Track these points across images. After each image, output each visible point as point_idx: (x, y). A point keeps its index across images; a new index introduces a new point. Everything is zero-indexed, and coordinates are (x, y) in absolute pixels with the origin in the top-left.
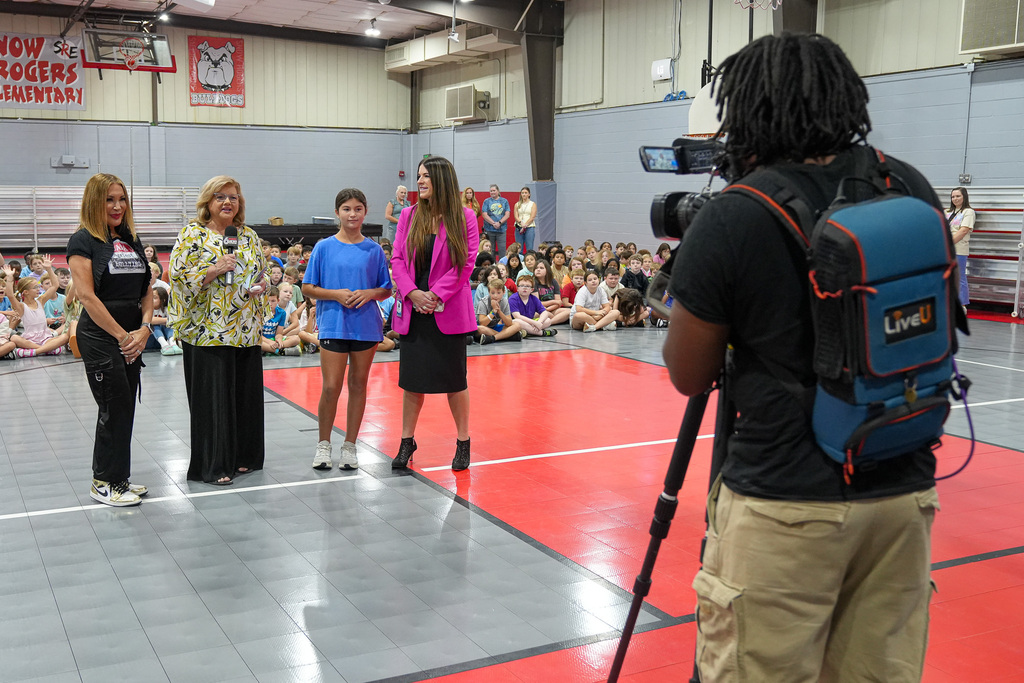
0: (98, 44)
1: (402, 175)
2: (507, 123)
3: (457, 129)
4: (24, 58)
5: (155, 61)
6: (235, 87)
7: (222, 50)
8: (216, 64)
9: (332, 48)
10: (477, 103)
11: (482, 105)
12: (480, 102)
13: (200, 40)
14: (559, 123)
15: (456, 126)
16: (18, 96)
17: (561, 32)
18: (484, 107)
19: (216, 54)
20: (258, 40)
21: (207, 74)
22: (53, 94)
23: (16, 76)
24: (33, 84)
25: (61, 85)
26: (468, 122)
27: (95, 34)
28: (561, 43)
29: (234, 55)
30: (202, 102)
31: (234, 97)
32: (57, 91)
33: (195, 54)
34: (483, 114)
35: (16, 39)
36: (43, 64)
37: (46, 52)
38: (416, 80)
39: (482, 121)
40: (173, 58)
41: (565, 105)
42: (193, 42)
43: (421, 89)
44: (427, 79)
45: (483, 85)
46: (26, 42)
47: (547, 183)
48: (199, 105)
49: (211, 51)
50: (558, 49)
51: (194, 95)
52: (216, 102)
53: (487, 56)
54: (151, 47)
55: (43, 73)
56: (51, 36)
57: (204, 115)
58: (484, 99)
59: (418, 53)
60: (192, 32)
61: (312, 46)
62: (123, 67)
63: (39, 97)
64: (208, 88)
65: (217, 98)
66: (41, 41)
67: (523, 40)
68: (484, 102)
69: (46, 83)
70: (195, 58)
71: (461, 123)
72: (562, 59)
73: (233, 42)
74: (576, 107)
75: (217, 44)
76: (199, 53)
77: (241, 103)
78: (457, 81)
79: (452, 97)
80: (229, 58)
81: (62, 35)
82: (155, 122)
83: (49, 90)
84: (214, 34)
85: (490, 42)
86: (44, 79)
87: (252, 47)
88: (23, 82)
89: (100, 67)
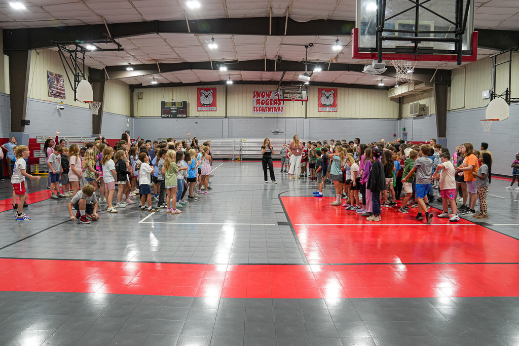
0: (284, 93)
1: (395, 135)
2: (430, 116)
3: (414, 118)
4: (265, 98)
5: (302, 98)
6: (334, 105)
7: (330, 93)
8: (327, 97)
9: (369, 90)
10: (420, 109)
13: (322, 90)
14: (449, 115)
16: (263, 110)
17: (450, 82)
18: (423, 110)
19: (328, 94)
20: (343, 89)
21: (324, 101)
22: (274, 109)
23: (263, 104)
24: (268, 106)
25: (276, 106)
26: (418, 116)
27: (283, 90)
28: (450, 85)
29: (334, 94)
30: (322, 111)
31: (333, 108)
32: (275, 108)
33: (320, 94)
34: (423, 113)
35: (264, 92)
36: (271, 100)
37: (272, 96)
38: (401, 100)
39: (422, 115)
40: (307, 96)
41: (451, 109)
42: (320, 91)
43: (403, 104)
44: (405, 100)
45: (422, 102)
46: (266, 93)
47: (443, 138)
49: (326, 93)
50: (449, 88)
51: (320, 108)
52: (327, 110)
53: (424, 91)
54: (301, 93)
55: (271, 102)
56: (274, 91)
57: (323, 115)
58: (423, 107)
59: (400, 91)
60: (320, 87)
61: (361, 90)
62: (291, 100)
63: (269, 110)
64: (325, 106)
65: (328, 109)
66: (271, 92)
67: (434, 85)
68: (423, 108)
69: (272, 106)
70: (320, 96)
71: (415, 116)
72: (450, 92)
73: (334, 90)
74: (455, 109)
75: (328, 91)
76: (322, 94)
77: (336, 110)
78: (414, 101)
79: (411, 108)
80: (332, 95)
81: (277, 90)
82: (306, 118)
83: (272, 108)
84: (327, 88)
85: (422, 86)
86: (271, 104)
87: (340, 91)
88: (265, 105)
89: (284, 100)
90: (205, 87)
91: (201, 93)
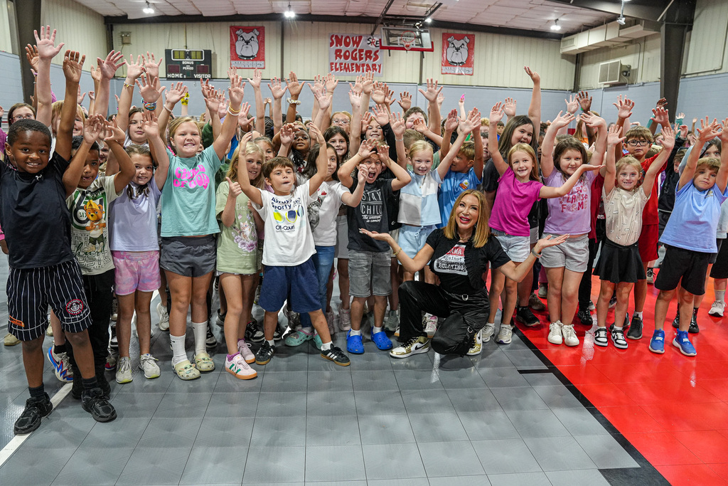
0: (389, 35)
2: (643, 85)
3: (605, 89)
4: (351, 48)
5: (422, 45)
6: (468, 63)
7: (462, 41)
8: (458, 49)
9: (528, 39)
10: (622, 72)
11: (625, 74)
12: (623, 72)
13: (449, 35)
14: (683, 84)
15: (604, 88)
16: (347, 69)
17: (692, 21)
18: (626, 75)
19: (458, 44)
20: (484, 35)
21: (452, 55)
22: (365, 67)
23: (346, 58)
24: (355, 62)
25: (370, 62)
26: (613, 85)
27: (388, 30)
28: (690, 29)
29: (468, 45)
30: (448, 72)
31: (467, 69)
32: (368, 65)
33: (446, 43)
34: (625, 79)
35: (348, 37)
36: (361, 51)
37: (363, 44)
38: (579, 59)
39: (624, 84)
40: (432, 43)
41: (689, 71)
42: (445, 36)
43: (582, 65)
44: (587, 59)
45: (626, 61)
46: (353, 38)
48: (447, 73)
49: (455, 42)
50: (688, 34)
51: (444, 68)
52: (457, 72)
53: (631, 42)
54: (420, 37)
55: (361, 55)
56: (366, 35)
57: (449, 79)
58: (627, 69)
59: (584, 41)
60: (445, 31)
61: (515, 38)
62: (403, 49)
63: (358, 69)
64: (452, 64)
65: (457, 70)
66: (360, 38)
67: (663, 28)
68: (626, 72)
69: (362, 62)
70: (446, 46)
71: (608, 86)
72: (690, 40)
73: (469, 36)
74: (698, 73)
75: (459, 38)
76: (448, 43)
77: (471, 73)
78: (607, 59)
79: (604, 69)
80: (466, 46)
81: (372, 34)
82: (421, 84)
83: (363, 65)
84: (458, 32)
85: (638, 31)
86: (361, 59)
87: (480, 39)
88: (350, 61)
89: (390, 49)
90: (245, 24)
91: (236, 36)
